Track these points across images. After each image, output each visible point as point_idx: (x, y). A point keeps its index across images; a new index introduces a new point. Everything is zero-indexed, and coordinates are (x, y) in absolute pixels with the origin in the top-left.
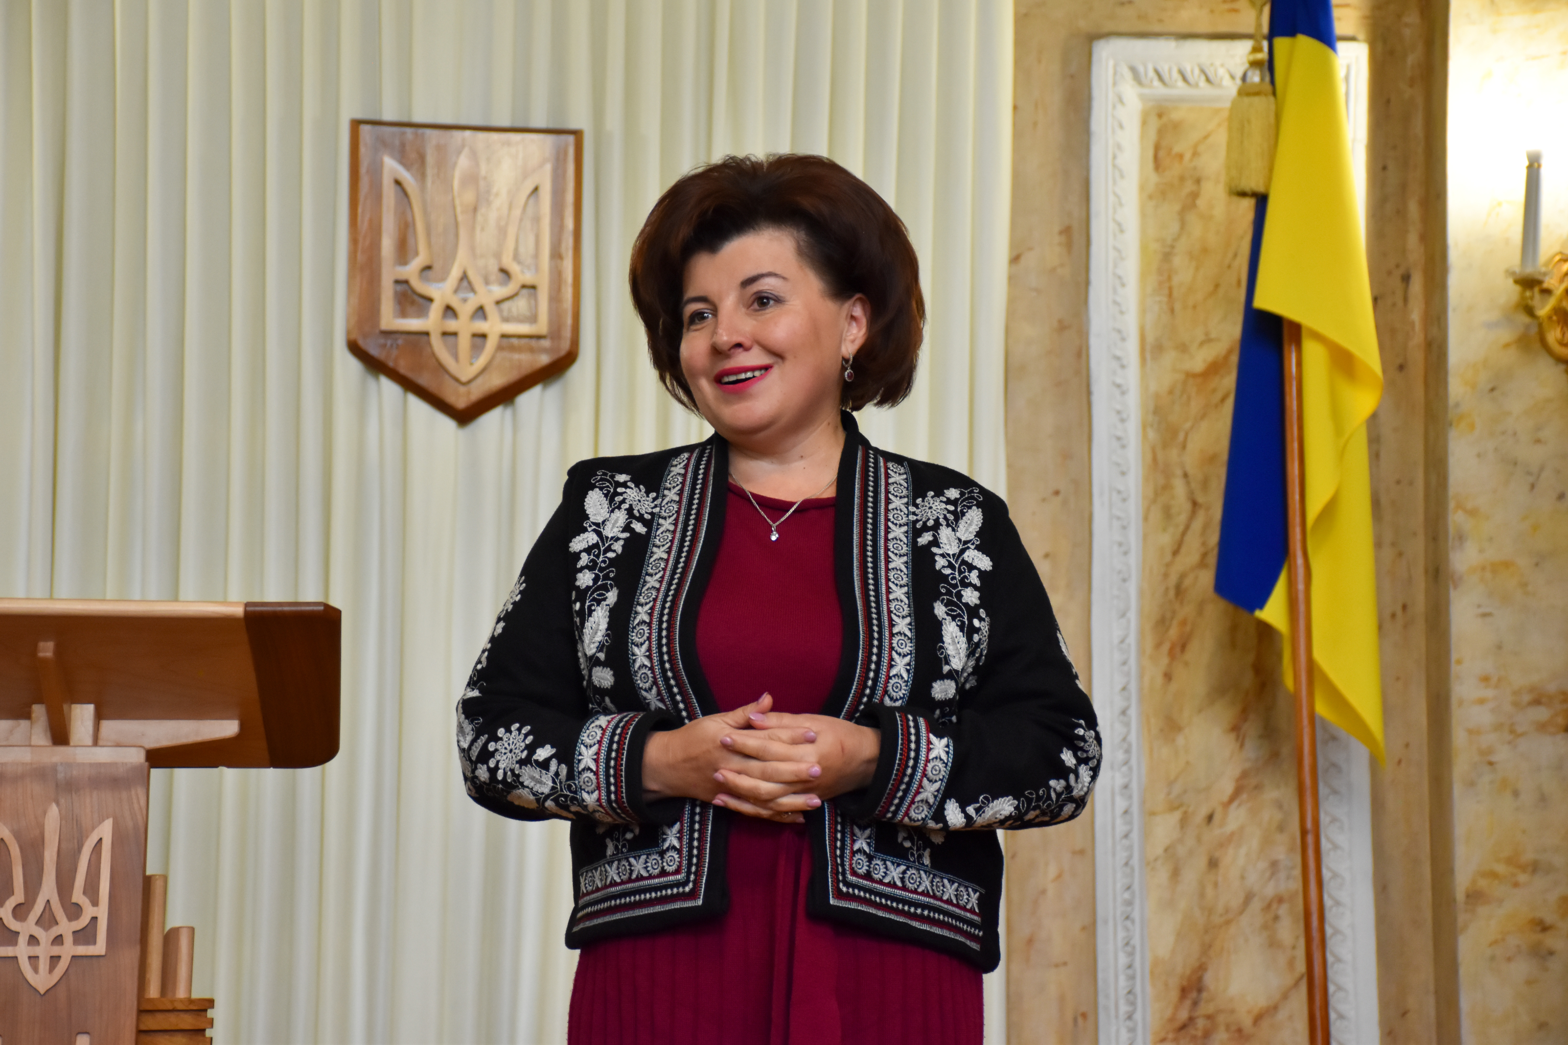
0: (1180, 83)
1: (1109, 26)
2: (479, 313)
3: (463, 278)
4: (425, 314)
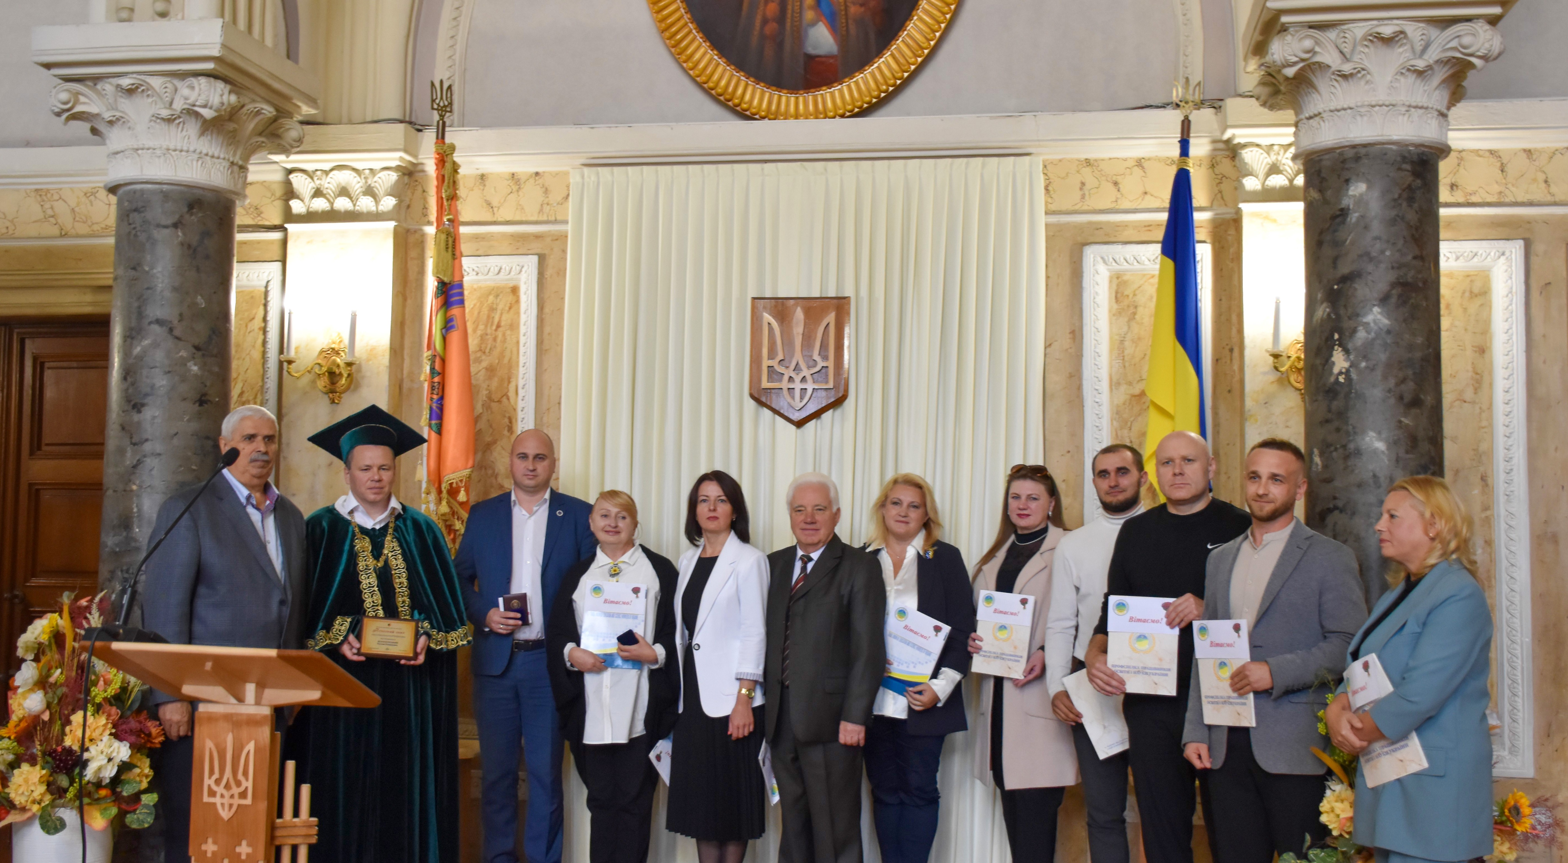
0: (1125, 264)
1: (1092, 239)
2: (804, 379)
3: (797, 364)
4: (780, 381)
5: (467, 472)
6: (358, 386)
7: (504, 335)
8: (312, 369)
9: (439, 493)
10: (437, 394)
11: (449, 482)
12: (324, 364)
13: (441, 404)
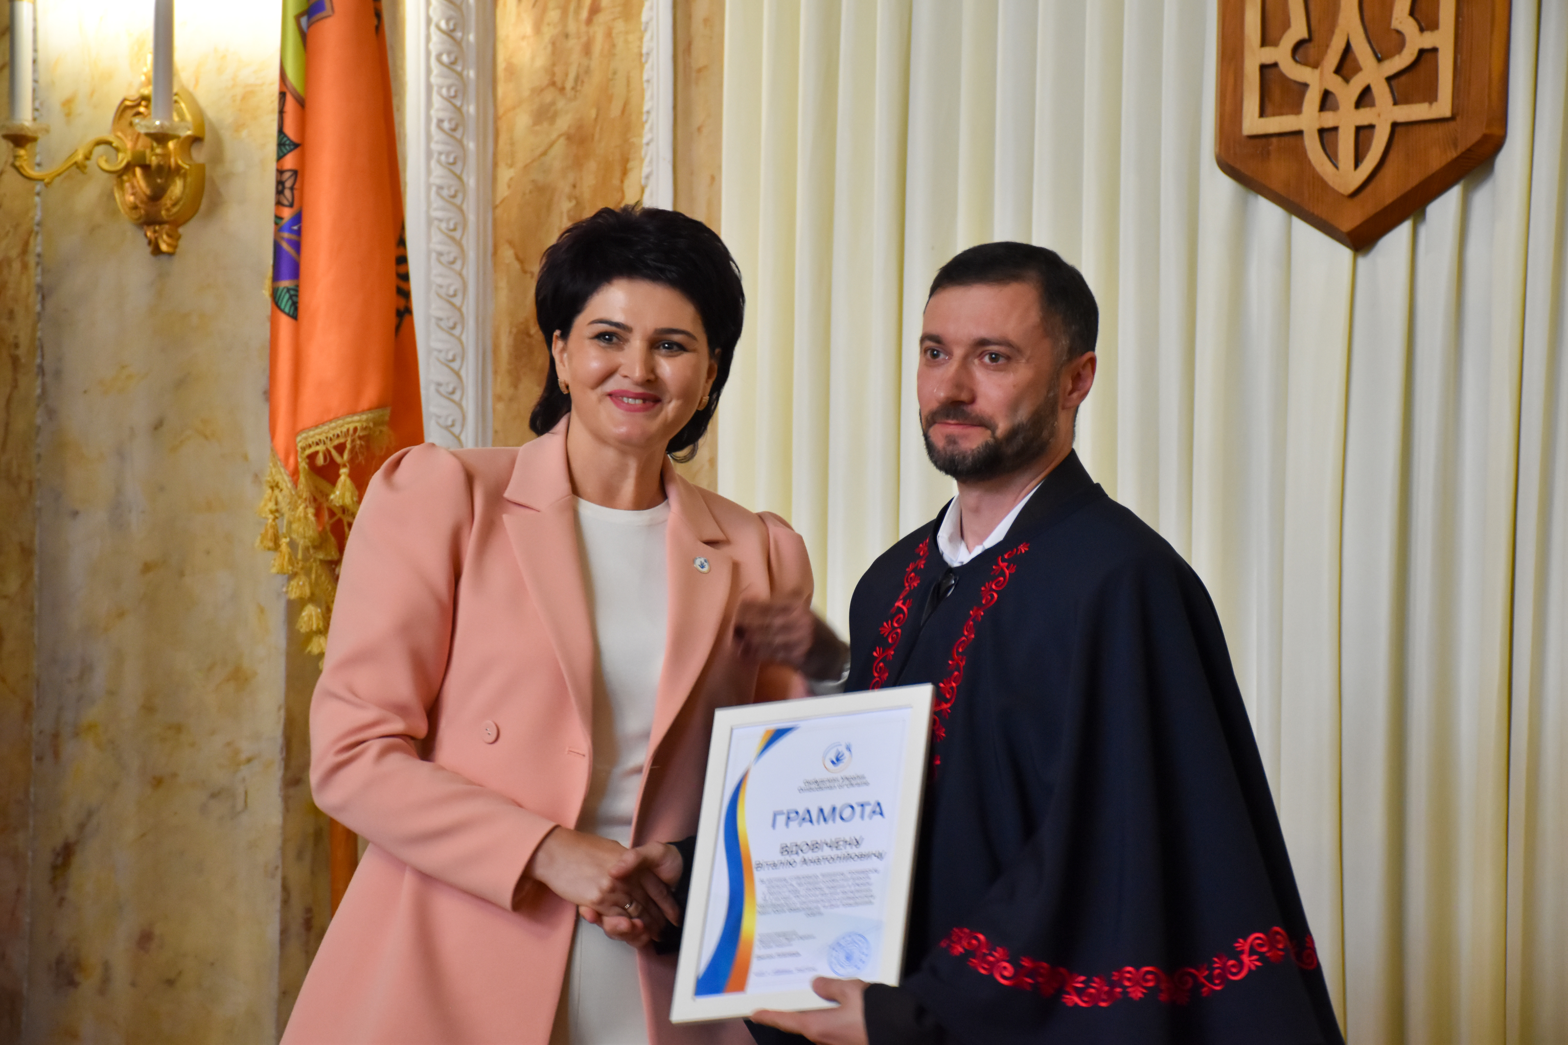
2: (1365, 98)
3: (1348, 49)
4: (1296, 108)
5: (356, 421)
6: (216, 204)
7: (609, 34)
8: (87, 158)
9: (295, 483)
10: (291, 205)
11: (308, 452)
12: (129, 145)
13: (299, 233)
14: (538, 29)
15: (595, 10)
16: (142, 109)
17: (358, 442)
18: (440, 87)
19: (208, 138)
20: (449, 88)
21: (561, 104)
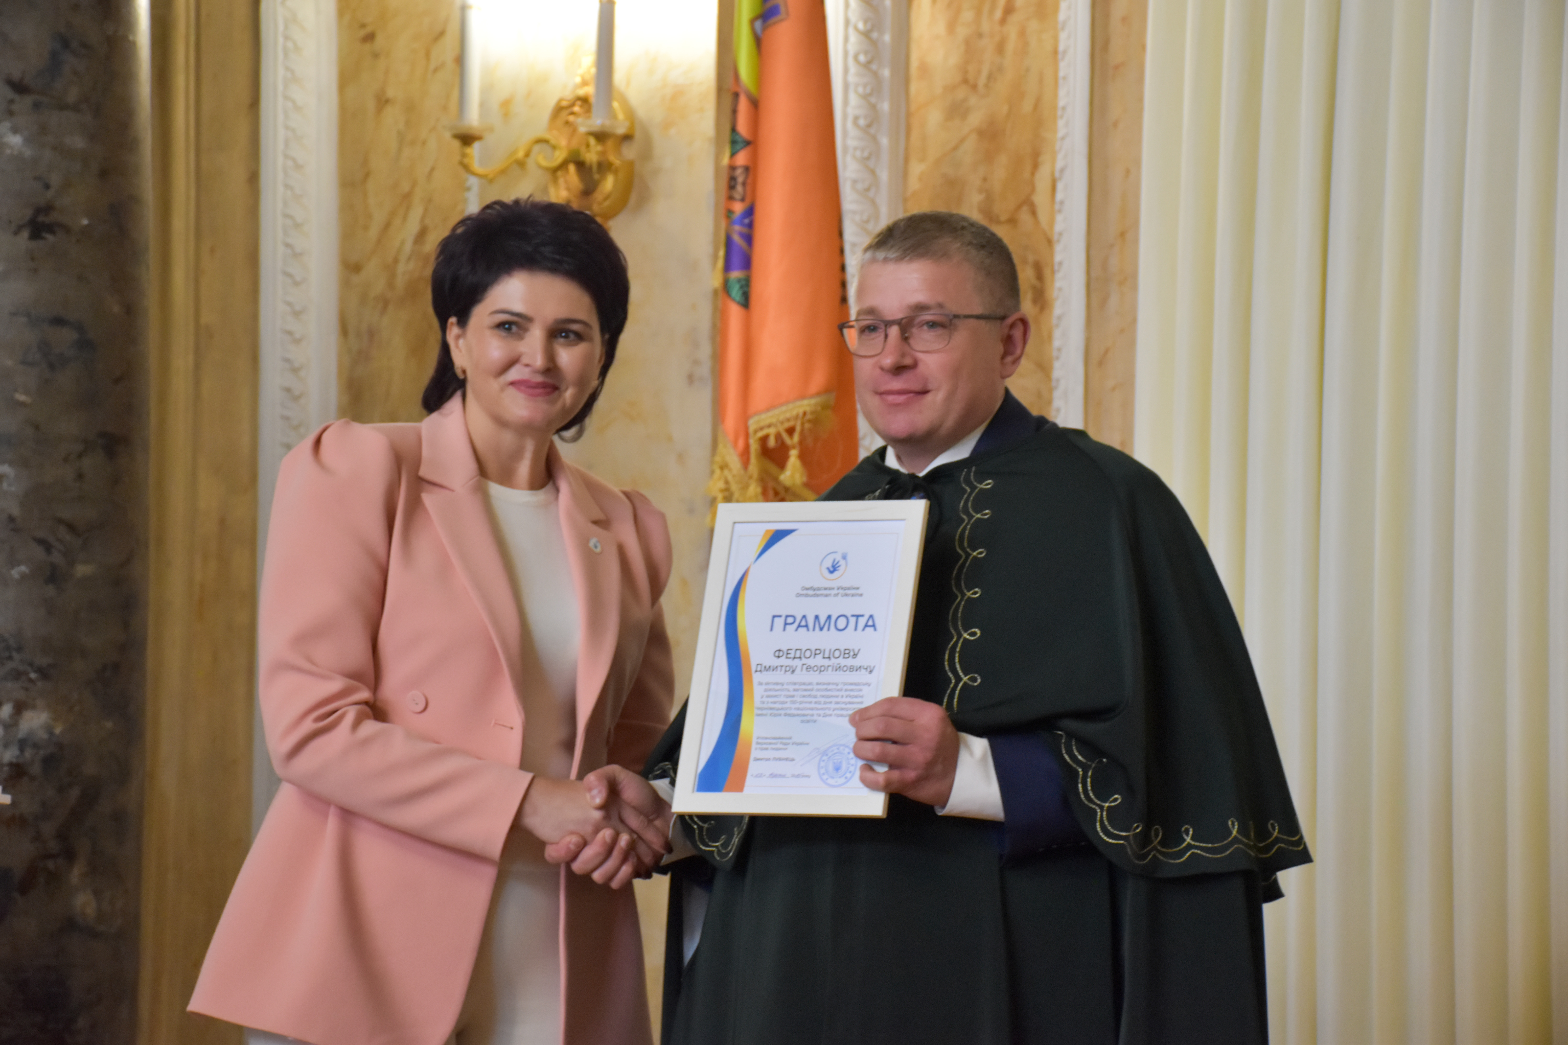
8: (527, 155)
9: (746, 463)
10: (743, 200)
11: (761, 434)
12: (563, 142)
13: (751, 225)
14: (951, 27)
15: (1009, 10)
16: (576, 109)
17: (807, 426)
18: (857, 85)
19: (638, 135)
20: (865, 86)
21: (973, 100)
